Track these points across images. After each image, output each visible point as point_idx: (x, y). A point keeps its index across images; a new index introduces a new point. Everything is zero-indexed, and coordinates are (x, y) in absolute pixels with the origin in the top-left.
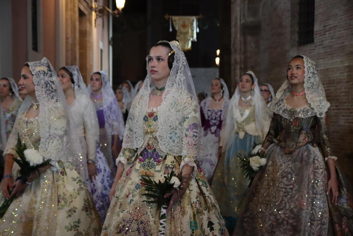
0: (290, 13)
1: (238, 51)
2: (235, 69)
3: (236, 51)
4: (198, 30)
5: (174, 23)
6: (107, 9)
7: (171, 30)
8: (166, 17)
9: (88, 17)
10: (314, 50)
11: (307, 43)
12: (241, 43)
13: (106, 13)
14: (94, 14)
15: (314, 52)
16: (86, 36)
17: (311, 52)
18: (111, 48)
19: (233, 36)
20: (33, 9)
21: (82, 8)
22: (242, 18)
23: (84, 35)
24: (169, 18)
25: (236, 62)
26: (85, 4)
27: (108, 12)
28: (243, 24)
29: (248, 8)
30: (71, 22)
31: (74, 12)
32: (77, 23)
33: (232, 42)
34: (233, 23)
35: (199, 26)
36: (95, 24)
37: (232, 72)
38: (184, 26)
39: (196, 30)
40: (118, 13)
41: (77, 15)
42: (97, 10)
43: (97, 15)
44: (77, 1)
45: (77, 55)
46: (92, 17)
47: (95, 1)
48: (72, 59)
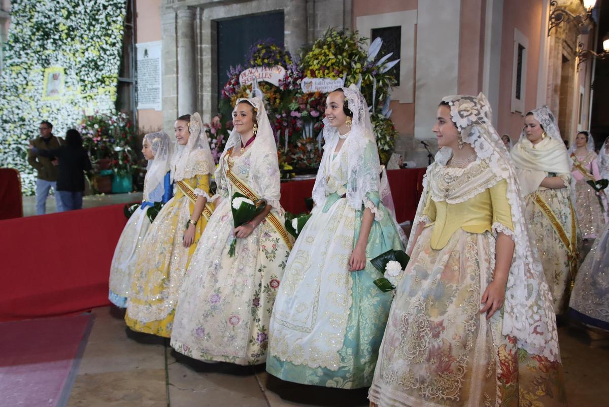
6: (592, 51)
9: (571, 62)
13: (590, 56)
14: (577, 59)
16: (567, 82)
18: (592, 91)
20: (518, 60)
21: (566, 54)
23: (566, 80)
26: (569, 50)
27: (593, 55)
30: (554, 69)
31: (557, 58)
32: (560, 70)
36: (578, 69)
40: (605, 56)
41: (560, 61)
42: (581, 55)
43: (580, 60)
44: (561, 48)
45: (558, 101)
46: (574, 62)
47: (580, 46)
48: (552, 105)
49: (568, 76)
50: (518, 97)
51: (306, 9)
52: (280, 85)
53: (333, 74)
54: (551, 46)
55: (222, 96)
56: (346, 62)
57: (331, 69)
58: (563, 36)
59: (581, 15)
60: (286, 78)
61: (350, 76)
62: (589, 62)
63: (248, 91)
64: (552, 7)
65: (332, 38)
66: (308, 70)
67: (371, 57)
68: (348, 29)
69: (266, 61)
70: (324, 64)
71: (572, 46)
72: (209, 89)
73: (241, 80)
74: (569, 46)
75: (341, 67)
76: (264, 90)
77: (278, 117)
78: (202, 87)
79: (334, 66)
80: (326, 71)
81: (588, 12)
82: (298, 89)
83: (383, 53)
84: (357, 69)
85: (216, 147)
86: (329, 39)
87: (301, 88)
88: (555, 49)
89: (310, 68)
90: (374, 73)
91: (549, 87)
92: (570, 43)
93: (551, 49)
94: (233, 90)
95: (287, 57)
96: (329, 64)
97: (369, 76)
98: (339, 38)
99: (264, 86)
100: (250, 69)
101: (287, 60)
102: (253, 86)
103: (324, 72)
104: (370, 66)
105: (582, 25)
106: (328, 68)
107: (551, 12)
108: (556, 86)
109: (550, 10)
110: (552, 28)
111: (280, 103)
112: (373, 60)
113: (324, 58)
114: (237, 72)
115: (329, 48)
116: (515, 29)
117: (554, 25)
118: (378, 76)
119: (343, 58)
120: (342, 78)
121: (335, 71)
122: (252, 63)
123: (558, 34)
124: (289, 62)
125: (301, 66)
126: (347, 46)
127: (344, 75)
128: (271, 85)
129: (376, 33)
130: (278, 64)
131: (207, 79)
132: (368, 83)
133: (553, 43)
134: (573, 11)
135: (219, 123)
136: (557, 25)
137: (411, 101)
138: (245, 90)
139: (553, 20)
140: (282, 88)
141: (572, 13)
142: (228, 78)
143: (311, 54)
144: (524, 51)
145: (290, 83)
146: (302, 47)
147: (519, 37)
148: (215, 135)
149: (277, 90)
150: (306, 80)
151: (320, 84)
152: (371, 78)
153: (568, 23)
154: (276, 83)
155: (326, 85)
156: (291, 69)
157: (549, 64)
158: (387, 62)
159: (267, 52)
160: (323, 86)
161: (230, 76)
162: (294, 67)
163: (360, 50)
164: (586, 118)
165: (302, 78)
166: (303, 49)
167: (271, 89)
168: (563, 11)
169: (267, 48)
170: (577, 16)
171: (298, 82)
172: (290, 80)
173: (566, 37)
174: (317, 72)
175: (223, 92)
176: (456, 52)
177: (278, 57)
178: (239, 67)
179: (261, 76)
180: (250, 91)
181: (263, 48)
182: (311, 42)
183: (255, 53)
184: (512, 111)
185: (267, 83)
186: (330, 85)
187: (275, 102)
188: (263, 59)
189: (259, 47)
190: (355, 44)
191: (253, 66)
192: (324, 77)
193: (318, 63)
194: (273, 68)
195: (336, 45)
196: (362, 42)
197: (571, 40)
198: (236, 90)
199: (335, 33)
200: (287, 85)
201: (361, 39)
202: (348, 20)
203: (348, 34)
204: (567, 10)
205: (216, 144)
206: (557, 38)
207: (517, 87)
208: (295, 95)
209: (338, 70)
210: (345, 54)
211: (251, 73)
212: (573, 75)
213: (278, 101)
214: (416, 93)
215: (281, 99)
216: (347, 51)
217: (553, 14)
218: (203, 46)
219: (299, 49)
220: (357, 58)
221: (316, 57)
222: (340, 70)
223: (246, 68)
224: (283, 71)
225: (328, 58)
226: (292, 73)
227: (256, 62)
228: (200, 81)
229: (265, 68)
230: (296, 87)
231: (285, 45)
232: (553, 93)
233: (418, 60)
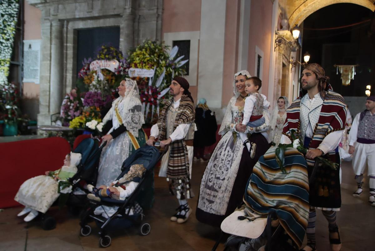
4: (355, 74)
5: (340, 69)
6: (298, 62)
7: (337, 73)
8: (335, 66)
9: (287, 67)
13: (298, 64)
14: (291, 65)
16: (286, 78)
20: (258, 64)
21: (284, 62)
23: (285, 77)
24: (337, 67)
26: (286, 60)
27: (299, 64)
30: (278, 70)
31: (280, 65)
32: (281, 71)
35: (356, 71)
36: (291, 71)
38: (346, 71)
39: (354, 74)
40: (305, 64)
41: (281, 66)
42: (293, 63)
43: (292, 66)
44: (281, 58)
45: (280, 89)
46: (289, 67)
47: (292, 58)
48: (277, 91)
49: (286, 75)
51: (133, 26)
52: (116, 72)
53: (148, 66)
54: (276, 57)
55: (79, 77)
56: (156, 59)
57: (147, 63)
58: (283, 52)
59: (292, 41)
60: (119, 67)
61: (158, 69)
62: (297, 67)
63: (94, 74)
64: (276, 35)
65: (148, 45)
66: (133, 63)
67: (171, 57)
68: (158, 40)
69: (107, 56)
70: (143, 60)
71: (287, 58)
72: (71, 72)
73: (91, 67)
74: (286, 58)
75: (153, 63)
76: (105, 74)
77: (113, 91)
78: (66, 70)
79: (149, 62)
80: (144, 64)
81: (295, 40)
82: (126, 75)
83: (179, 55)
84: (163, 64)
85: (73, 108)
86: (146, 45)
87: (128, 74)
88: (278, 59)
89: (134, 62)
90: (173, 67)
91: (276, 80)
92: (286, 55)
93: (276, 59)
94: (86, 73)
95: (120, 55)
96: (146, 60)
97: (170, 69)
98: (152, 45)
99: (105, 71)
100: (97, 61)
101: (120, 57)
102: (98, 71)
103: (142, 65)
104: (171, 63)
105: (292, 47)
106: (145, 63)
107: (276, 38)
108: (279, 80)
109: (275, 37)
110: (276, 47)
111: (115, 83)
112: (172, 59)
113: (142, 56)
114: (89, 62)
115: (146, 50)
116: (256, 46)
117: (277, 45)
118: (175, 69)
119: (154, 57)
120: (153, 69)
121: (149, 65)
122: (98, 57)
123: (280, 50)
124: (121, 58)
125: (129, 61)
126: (157, 50)
127: (155, 68)
128: (109, 71)
129: (175, 43)
130: (114, 59)
131: (70, 65)
132: (169, 72)
133: (277, 56)
134: (288, 39)
135: (75, 93)
136: (279, 45)
137: (195, 85)
138: (93, 73)
139: (277, 43)
140: (116, 73)
141: (287, 40)
142: (82, 65)
143: (135, 53)
144: (261, 59)
145: (121, 70)
146: (130, 49)
147: (258, 51)
148: (73, 101)
149: (113, 74)
150: (131, 69)
151: (140, 72)
152: (171, 70)
153: (285, 45)
154: (113, 70)
155: (144, 73)
156: (123, 62)
157: (275, 67)
158: (181, 61)
159: (108, 51)
160: (142, 73)
161: (84, 64)
162: (124, 61)
163: (165, 53)
165: (129, 68)
166: (130, 50)
167: (110, 73)
168: (282, 38)
169: (108, 48)
170: (289, 42)
171: (127, 70)
172: (122, 68)
173: (284, 53)
174: (138, 65)
175: (79, 74)
176: (222, 57)
177: (115, 54)
178: (90, 59)
179: (103, 66)
180: (96, 74)
181: (105, 48)
182: (136, 46)
183: (100, 51)
185: (107, 70)
186: (146, 73)
187: (112, 82)
188: (105, 55)
189: (103, 47)
190: (162, 49)
191: (99, 59)
192: (142, 68)
193: (139, 59)
194: (111, 61)
195: (150, 49)
196: (166, 48)
197: (287, 54)
198: (88, 73)
199: (150, 42)
200: (119, 72)
201: (166, 47)
202: (159, 34)
203: (158, 43)
204: (284, 38)
205: (73, 106)
206: (279, 53)
208: (124, 78)
209: (151, 64)
210: (155, 55)
211: (97, 63)
212: (289, 74)
213: (114, 81)
214: (199, 80)
215: (116, 80)
216: (157, 53)
217: (277, 39)
218: (68, 45)
219: (128, 50)
220: (163, 57)
221: (138, 56)
222: (152, 64)
223: (94, 60)
224: (118, 63)
225: (145, 56)
226: (123, 64)
227: (101, 56)
228: (65, 66)
229: (106, 60)
230: (126, 73)
231: (120, 47)
232: (278, 84)
233: (200, 61)
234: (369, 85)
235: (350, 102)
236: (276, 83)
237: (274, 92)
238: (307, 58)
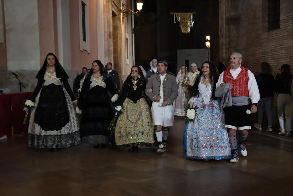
0: (262, 8)
1: (224, 36)
2: (222, 49)
3: (222, 36)
6: (130, 10)
7: (175, 22)
8: (172, 13)
9: (118, 17)
10: (280, 33)
11: (275, 29)
12: (226, 31)
13: (130, 13)
14: (122, 14)
15: (280, 35)
16: (117, 30)
17: (277, 35)
18: (133, 35)
19: (220, 26)
20: (82, 13)
21: (114, 11)
22: (227, 13)
23: (116, 28)
24: (173, 14)
25: (223, 44)
26: (116, 8)
27: (132, 12)
28: (228, 17)
29: (231, 5)
30: (107, 20)
31: (109, 14)
32: (111, 21)
33: (220, 30)
34: (220, 17)
35: (194, 20)
36: (123, 21)
37: (220, 51)
38: (184, 19)
39: (193, 22)
40: (138, 13)
41: (111, 15)
42: (124, 12)
43: (124, 15)
44: (110, 6)
45: (112, 43)
46: (121, 16)
47: (123, 6)
48: (108, 46)
49: (117, 26)
50: (84, 39)
54: (104, 5)
62: (129, 17)
71: (118, 6)
74: (116, 5)
88: (107, 7)
91: (106, 33)
92: (115, 2)
93: (104, 7)
108: (110, 33)
133: (105, 3)
137: (3, 41)
144: (85, 6)
157: (104, 17)
164: (131, 55)
176: (36, 5)
184: (81, 50)
197: (117, 1)
207: (83, 32)
212: (120, 25)
214: (7, 35)
232: (109, 37)
233: (5, 9)
234: (208, 36)
235: (191, 55)
236: (106, 36)
237: (105, 47)
238: (140, 6)
